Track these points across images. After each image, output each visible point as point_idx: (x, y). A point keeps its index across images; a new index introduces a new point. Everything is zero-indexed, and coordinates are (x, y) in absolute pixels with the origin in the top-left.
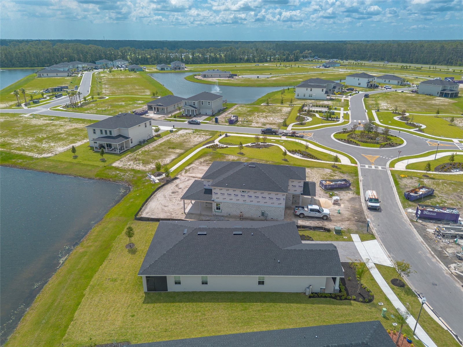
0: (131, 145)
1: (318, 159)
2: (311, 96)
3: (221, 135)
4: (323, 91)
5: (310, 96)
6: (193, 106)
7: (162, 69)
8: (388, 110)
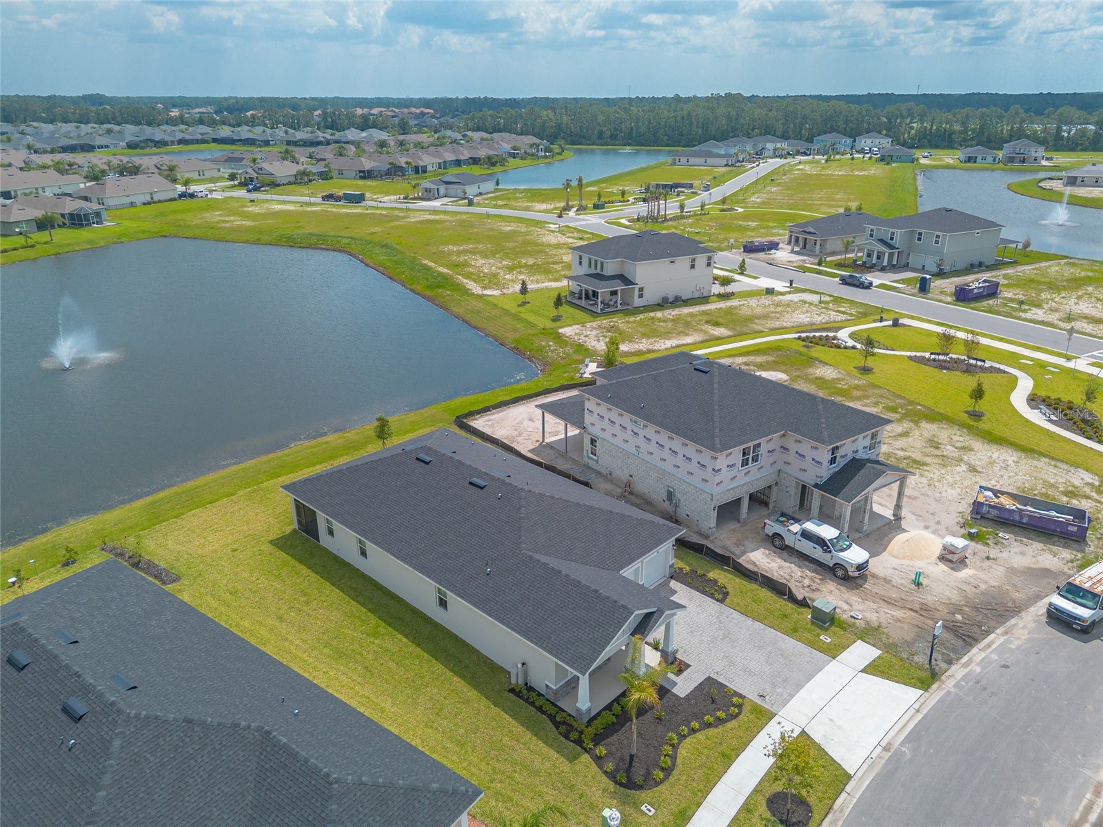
0: (637, 302)
3: (881, 320)
6: (889, 241)
7: (970, 159)
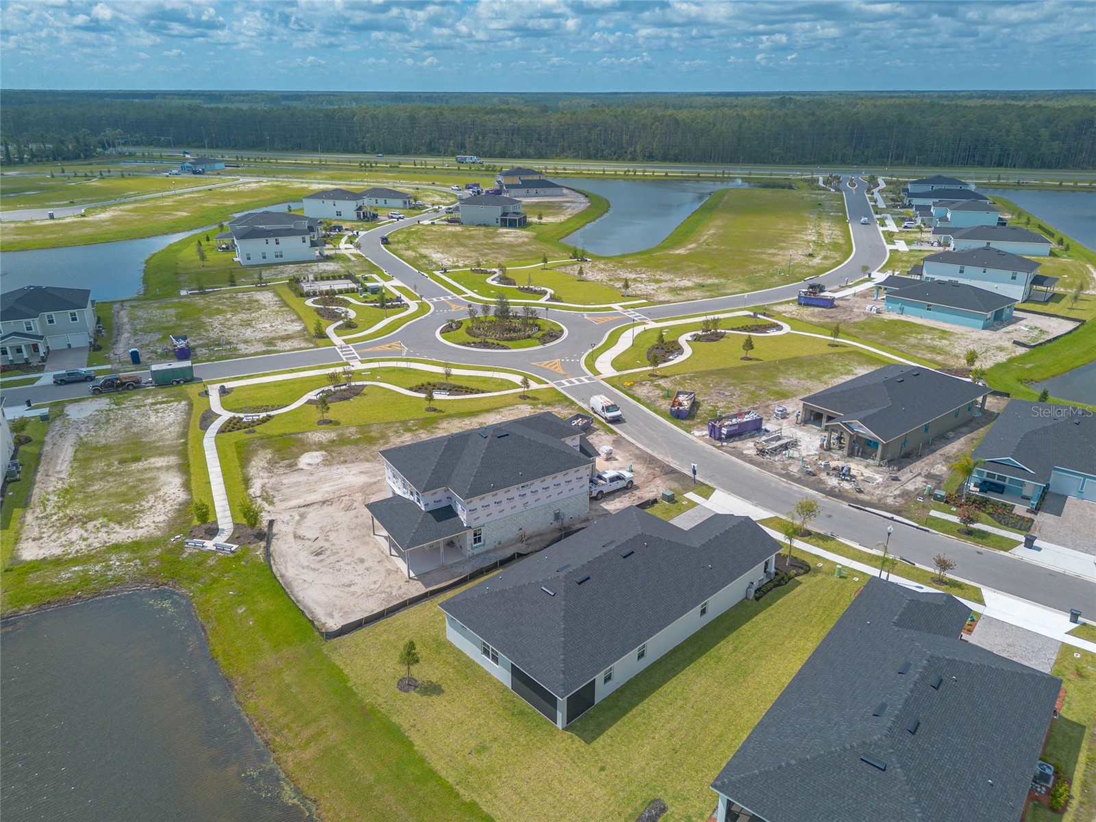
1: (483, 392)
2: (281, 256)
4: (304, 241)
5: (277, 256)
6: (26, 332)
8: (458, 267)
